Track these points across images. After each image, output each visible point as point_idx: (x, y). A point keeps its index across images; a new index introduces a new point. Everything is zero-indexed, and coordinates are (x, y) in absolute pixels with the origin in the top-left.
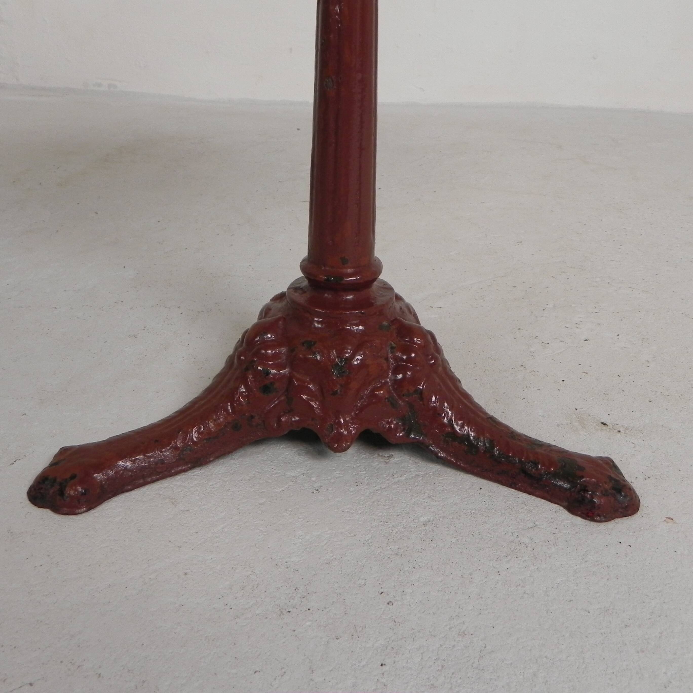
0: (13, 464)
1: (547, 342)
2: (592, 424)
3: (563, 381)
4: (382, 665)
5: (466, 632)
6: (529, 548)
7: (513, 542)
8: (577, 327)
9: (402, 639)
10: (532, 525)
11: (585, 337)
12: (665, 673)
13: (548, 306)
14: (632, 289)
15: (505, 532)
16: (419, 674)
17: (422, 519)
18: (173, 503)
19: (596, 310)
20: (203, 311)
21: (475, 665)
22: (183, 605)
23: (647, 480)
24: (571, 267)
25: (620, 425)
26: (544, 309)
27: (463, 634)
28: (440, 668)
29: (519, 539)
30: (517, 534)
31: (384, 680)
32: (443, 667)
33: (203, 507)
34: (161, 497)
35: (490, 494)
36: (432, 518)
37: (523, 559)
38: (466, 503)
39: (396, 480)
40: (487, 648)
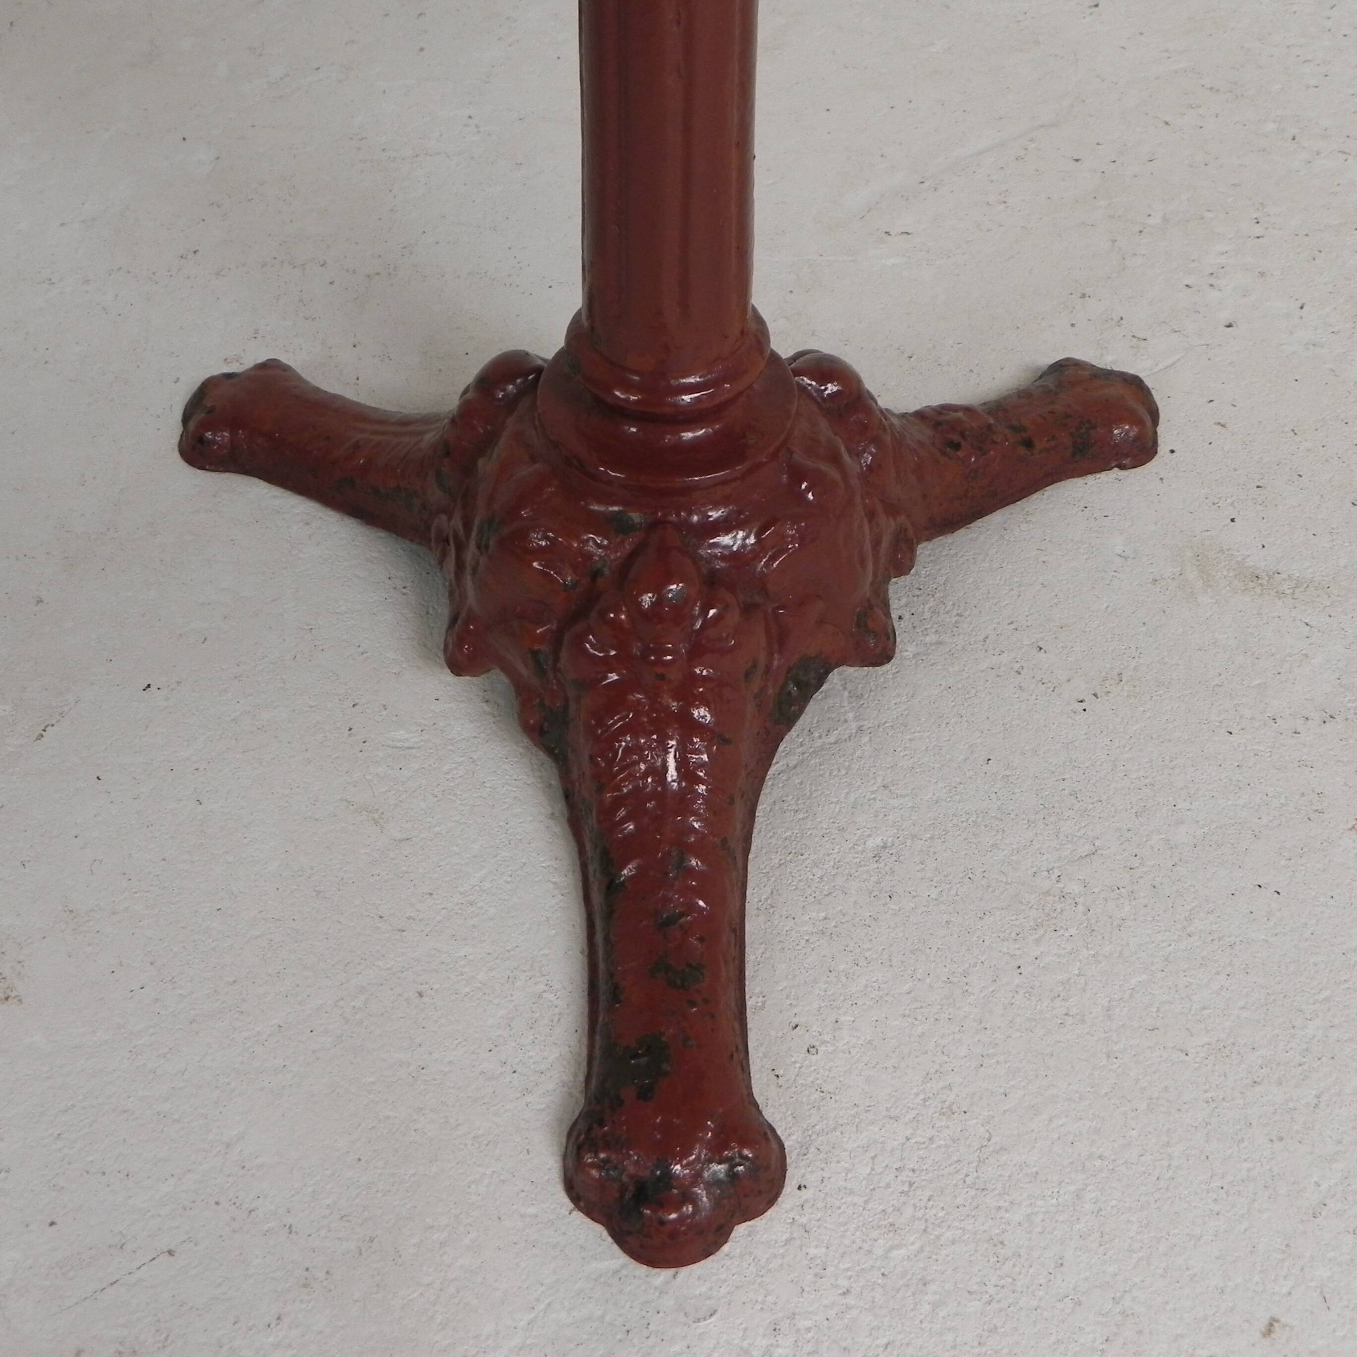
0: (42, 736)
1: (1142, 336)
2: (1225, 573)
3: (1172, 451)
4: (799, 1188)
5: (955, 1108)
6: (1080, 908)
7: (1047, 893)
8: (1212, 285)
9: (835, 1129)
10: (1087, 848)
11: (1225, 316)
12: (1317, 1184)
13: (1151, 221)
14: (1345, 156)
15: (1034, 869)
16: (866, 1202)
17: (871, 843)
18: (376, 822)
19: (1258, 230)
20: (378, 274)
21: (969, 1180)
22: (423, 1069)
23: (1327, 724)
24: (1211, 89)
25: (1284, 576)
26: (1141, 232)
27: (948, 1112)
28: (906, 1188)
29: (1061, 885)
30: (1057, 872)
31: (804, 1220)
32: (911, 1184)
33: (437, 829)
34: (352, 808)
35: (1007, 773)
36: (890, 839)
37: (1067, 935)
38: (957, 797)
39: (819, 743)
40: (993, 1140)
